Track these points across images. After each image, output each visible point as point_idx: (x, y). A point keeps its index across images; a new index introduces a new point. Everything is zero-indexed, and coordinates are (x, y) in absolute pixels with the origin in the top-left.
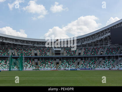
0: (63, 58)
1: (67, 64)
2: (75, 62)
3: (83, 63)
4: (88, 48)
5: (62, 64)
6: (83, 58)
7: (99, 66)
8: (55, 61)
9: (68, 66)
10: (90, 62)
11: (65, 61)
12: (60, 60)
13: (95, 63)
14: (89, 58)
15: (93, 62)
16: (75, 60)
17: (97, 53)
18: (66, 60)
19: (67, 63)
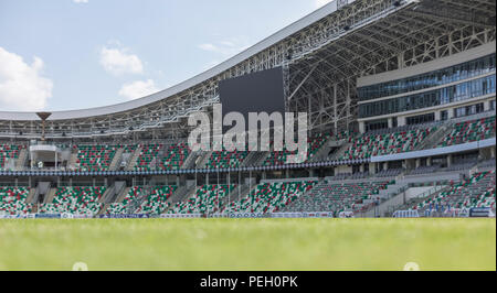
0: (64, 178)
1: (74, 200)
2: (103, 191)
3: (128, 196)
4: (154, 147)
5: (54, 201)
6: (134, 181)
7: (177, 206)
8: (33, 190)
9: (73, 207)
10: (155, 194)
11: (70, 189)
12: (54, 185)
13: (166, 198)
14: (153, 180)
15: (164, 191)
16: (106, 185)
17: (182, 161)
18: (74, 185)
19: (75, 197)
